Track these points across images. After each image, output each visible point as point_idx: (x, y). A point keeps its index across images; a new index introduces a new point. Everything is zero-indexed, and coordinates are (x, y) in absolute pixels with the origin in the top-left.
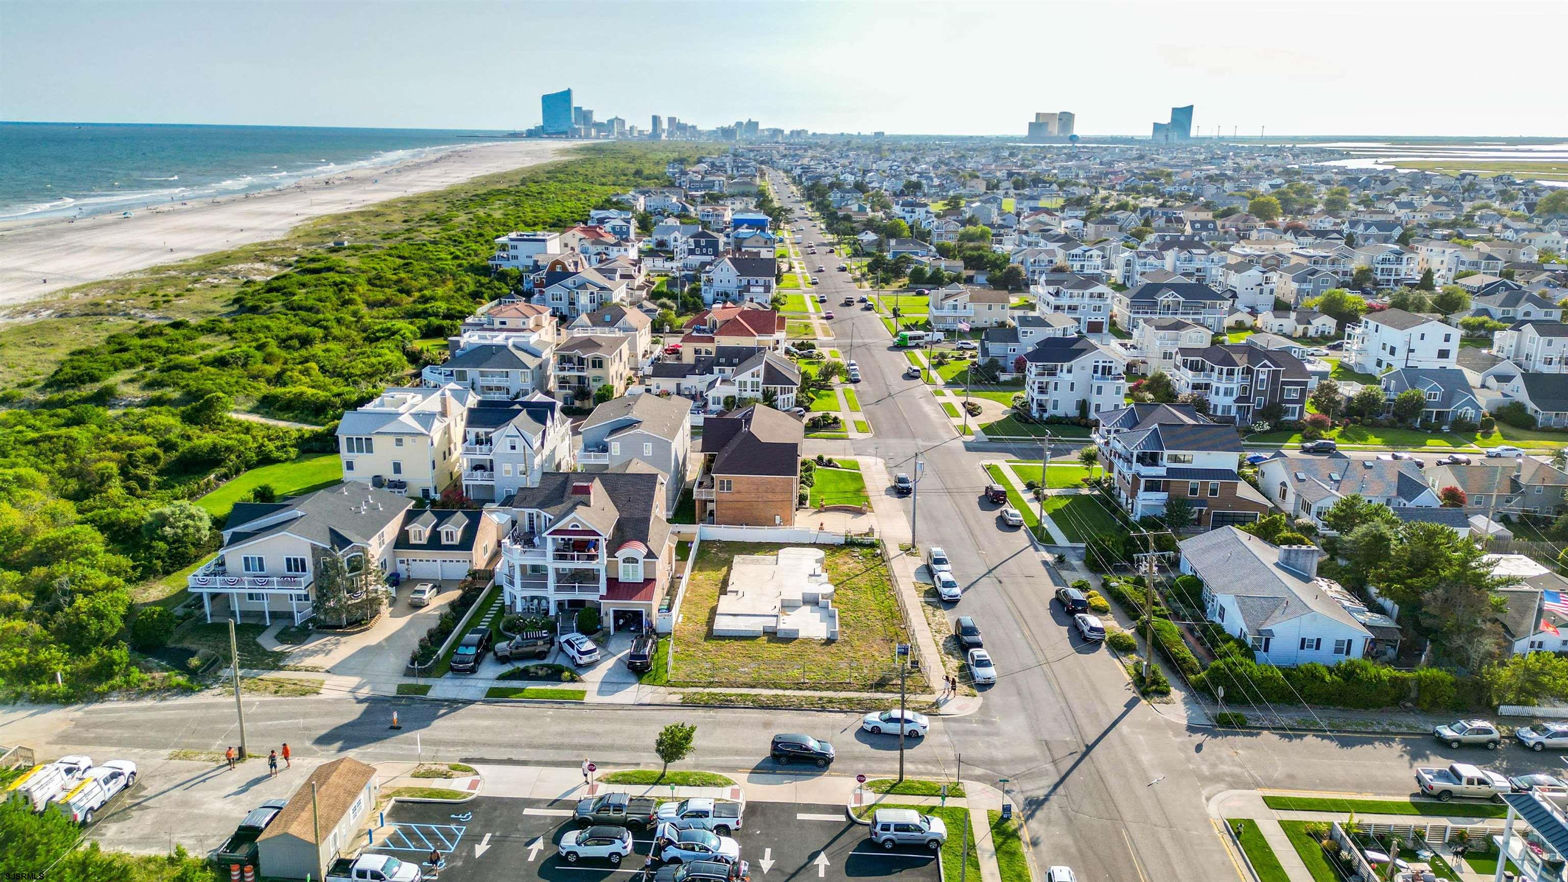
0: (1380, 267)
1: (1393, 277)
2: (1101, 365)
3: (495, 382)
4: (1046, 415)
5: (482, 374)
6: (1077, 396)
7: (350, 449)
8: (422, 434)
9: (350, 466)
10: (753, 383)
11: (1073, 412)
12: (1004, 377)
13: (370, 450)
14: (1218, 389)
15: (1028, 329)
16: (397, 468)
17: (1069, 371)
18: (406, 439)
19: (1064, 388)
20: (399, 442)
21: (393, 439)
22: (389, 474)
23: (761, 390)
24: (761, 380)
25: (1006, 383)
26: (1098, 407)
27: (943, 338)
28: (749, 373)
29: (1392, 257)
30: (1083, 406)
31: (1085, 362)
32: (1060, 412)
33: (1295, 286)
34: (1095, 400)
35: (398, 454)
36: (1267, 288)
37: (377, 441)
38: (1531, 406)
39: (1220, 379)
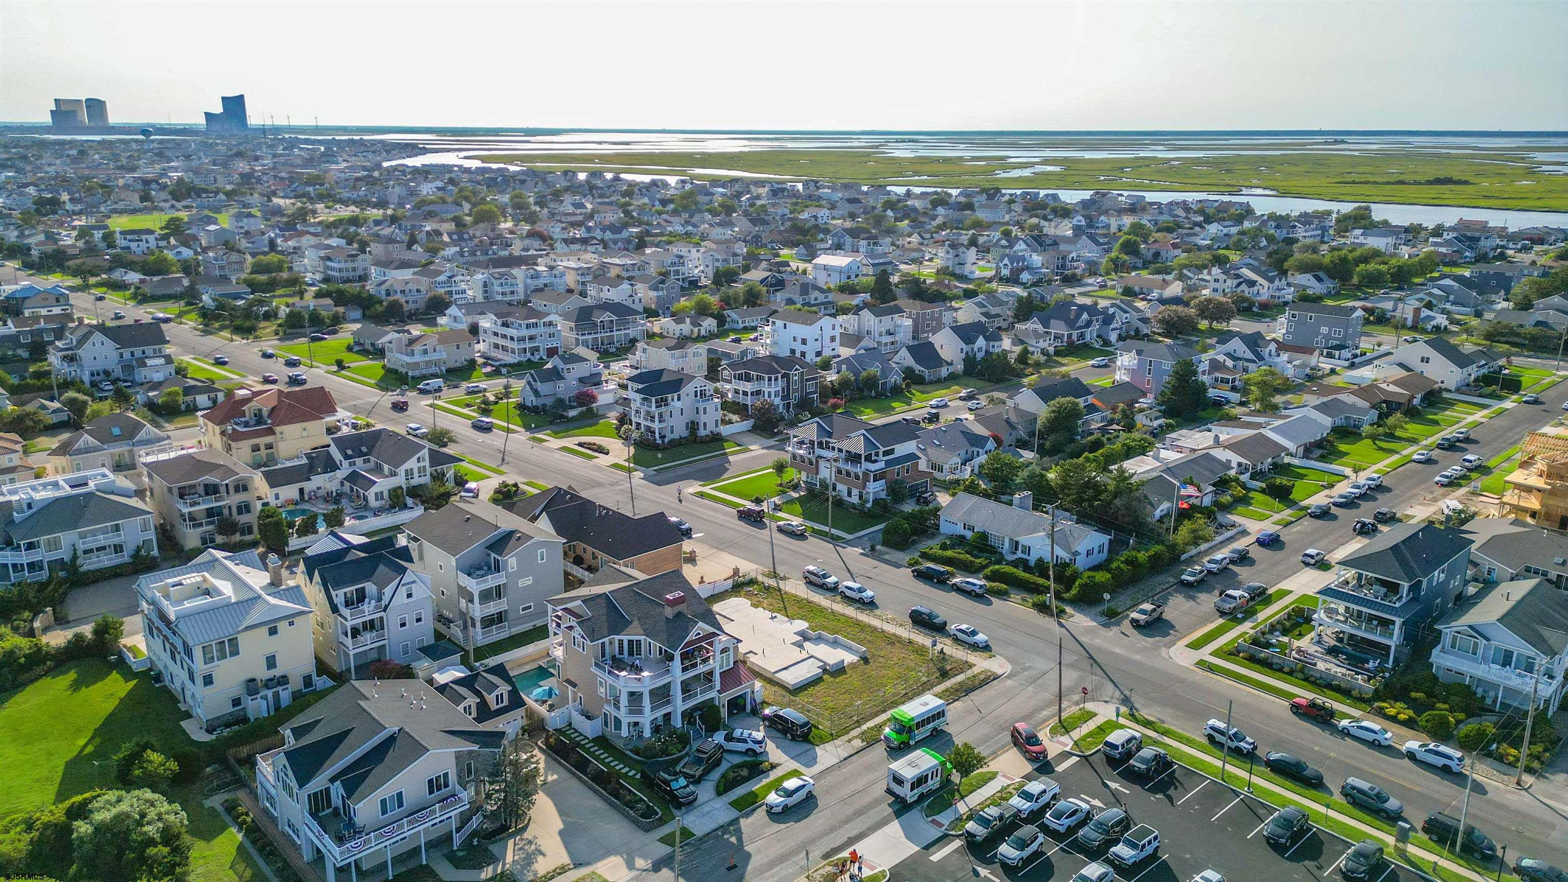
0: (672, 269)
1: (681, 277)
2: (699, 389)
3: (102, 540)
4: (666, 440)
5: (82, 536)
6: (686, 419)
7: (209, 660)
8: (302, 613)
9: (208, 680)
10: (419, 468)
11: (685, 433)
12: (572, 413)
13: (235, 652)
14: (769, 393)
15: (570, 366)
16: (271, 662)
17: (679, 399)
18: (282, 626)
19: (677, 413)
20: (273, 631)
21: (265, 630)
22: (263, 673)
23: (428, 473)
24: (427, 463)
25: (574, 419)
26: (705, 424)
27: (442, 385)
28: (415, 458)
29: (676, 260)
30: (693, 426)
31: (688, 389)
32: (675, 436)
33: (653, 294)
34: (703, 419)
35: (271, 645)
36: (636, 299)
37: (244, 640)
38: (918, 368)
39: (770, 385)
